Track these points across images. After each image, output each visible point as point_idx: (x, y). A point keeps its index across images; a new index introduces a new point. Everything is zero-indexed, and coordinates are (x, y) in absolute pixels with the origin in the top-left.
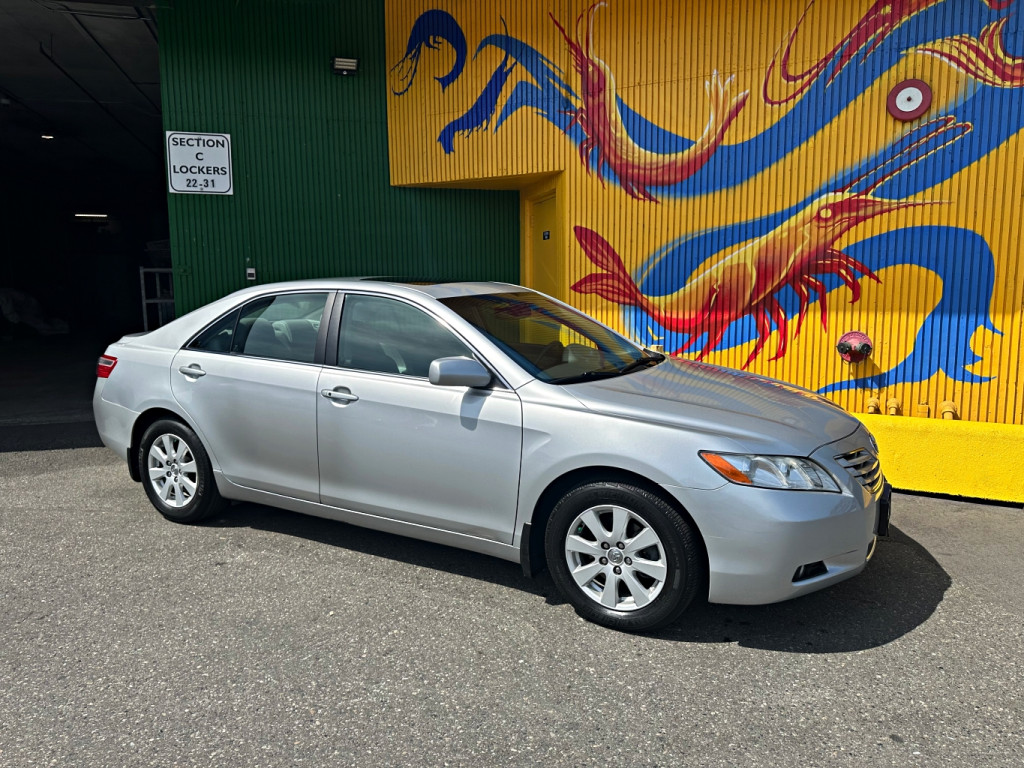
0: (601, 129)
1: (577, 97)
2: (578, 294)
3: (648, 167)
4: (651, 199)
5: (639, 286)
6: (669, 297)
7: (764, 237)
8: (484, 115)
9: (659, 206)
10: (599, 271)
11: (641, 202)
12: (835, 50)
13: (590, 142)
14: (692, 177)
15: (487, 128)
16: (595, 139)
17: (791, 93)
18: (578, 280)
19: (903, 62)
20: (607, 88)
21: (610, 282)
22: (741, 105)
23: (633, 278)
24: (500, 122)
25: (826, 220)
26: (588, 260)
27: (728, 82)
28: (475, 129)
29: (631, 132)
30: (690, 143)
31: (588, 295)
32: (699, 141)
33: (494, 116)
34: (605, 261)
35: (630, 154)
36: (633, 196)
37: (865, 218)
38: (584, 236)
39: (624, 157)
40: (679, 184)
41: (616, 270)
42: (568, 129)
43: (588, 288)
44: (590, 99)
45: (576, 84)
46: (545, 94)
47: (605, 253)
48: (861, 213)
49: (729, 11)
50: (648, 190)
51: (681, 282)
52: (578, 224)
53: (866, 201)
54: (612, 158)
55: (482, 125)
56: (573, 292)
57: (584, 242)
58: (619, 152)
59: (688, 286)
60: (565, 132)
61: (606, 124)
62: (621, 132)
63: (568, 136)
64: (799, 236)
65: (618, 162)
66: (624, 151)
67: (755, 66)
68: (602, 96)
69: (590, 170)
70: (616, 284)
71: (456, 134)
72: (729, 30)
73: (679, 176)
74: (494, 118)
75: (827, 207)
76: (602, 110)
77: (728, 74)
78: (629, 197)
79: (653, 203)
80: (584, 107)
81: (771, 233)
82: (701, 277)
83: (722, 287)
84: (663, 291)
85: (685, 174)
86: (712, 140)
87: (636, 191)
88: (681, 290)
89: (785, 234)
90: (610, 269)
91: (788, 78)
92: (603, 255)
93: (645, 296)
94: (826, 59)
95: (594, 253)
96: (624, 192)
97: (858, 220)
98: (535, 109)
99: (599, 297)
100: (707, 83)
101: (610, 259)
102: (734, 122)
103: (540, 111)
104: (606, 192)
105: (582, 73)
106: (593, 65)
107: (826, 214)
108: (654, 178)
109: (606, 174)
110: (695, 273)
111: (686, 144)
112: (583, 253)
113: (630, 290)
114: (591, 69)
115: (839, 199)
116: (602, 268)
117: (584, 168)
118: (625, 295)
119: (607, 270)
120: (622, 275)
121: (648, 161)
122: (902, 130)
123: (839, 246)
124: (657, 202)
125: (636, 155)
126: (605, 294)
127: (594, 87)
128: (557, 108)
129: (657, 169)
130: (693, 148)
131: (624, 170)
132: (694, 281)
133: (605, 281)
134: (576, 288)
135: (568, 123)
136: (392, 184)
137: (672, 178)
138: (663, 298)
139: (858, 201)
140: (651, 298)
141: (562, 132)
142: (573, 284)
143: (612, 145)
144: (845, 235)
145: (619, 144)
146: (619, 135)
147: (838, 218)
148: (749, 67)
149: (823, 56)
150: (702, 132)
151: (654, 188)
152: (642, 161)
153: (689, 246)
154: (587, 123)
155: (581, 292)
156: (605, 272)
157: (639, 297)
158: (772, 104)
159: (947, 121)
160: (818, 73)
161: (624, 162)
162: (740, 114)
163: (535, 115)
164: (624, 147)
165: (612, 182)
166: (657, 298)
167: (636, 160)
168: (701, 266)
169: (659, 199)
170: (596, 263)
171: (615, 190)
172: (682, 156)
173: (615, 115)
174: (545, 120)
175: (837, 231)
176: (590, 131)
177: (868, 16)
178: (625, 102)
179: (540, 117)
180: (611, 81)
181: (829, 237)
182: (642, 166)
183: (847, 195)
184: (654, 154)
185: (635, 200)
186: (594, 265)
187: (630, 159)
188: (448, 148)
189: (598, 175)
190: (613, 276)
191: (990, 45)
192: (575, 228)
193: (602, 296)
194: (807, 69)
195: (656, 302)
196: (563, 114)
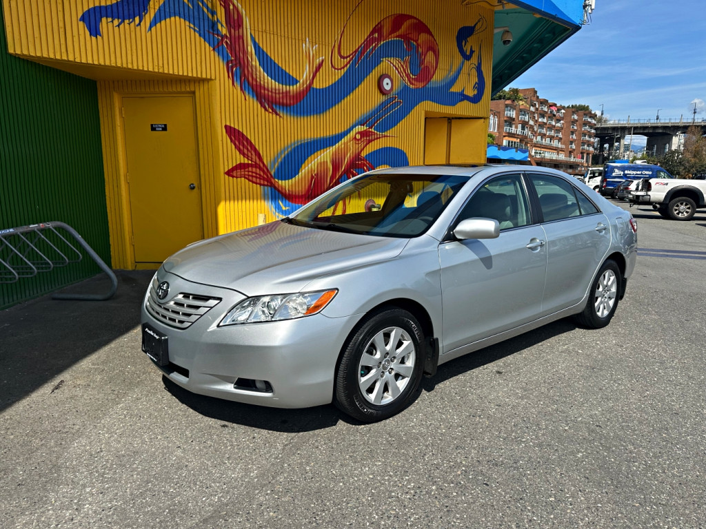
0: (241, 55)
1: (222, 25)
2: (231, 178)
3: (274, 91)
4: (277, 114)
5: (272, 173)
6: (290, 180)
7: (334, 147)
8: (137, 11)
9: (281, 119)
10: (246, 161)
11: (271, 114)
12: (358, 48)
13: (234, 63)
14: (299, 104)
15: (139, 24)
16: (237, 62)
17: (342, 66)
18: (230, 167)
19: (382, 63)
20: (244, 27)
21: (254, 170)
22: (320, 65)
23: (269, 168)
24: (154, 23)
25: (358, 140)
26: (238, 153)
27: (314, 48)
28: (127, 21)
29: (262, 63)
30: (297, 82)
31: (239, 179)
32: (301, 81)
33: (147, 16)
34: (250, 154)
35: (262, 79)
36: (266, 110)
37: (372, 141)
38: (233, 133)
39: (258, 80)
40: (292, 107)
41: (258, 161)
42: (217, 47)
43: (239, 173)
44: (233, 31)
45: (221, 14)
46: (196, 13)
47: (249, 148)
48: (370, 138)
49: (313, 4)
50: (274, 107)
51: (297, 171)
52: (228, 124)
53: (372, 132)
54: (250, 79)
55: (134, 20)
56: (227, 176)
57: (233, 139)
58: (254, 76)
59: (300, 174)
60: (214, 49)
61: (245, 52)
62: (255, 62)
63: (216, 54)
64: (348, 147)
65: (254, 83)
66: (258, 76)
67: (327, 44)
68: (241, 30)
69: (235, 84)
70: (258, 171)
71: (104, 20)
72: (314, 16)
73: (292, 102)
74: (148, 18)
75: (358, 133)
76: (241, 40)
77: (314, 44)
78: (263, 110)
79: (278, 117)
80: (228, 35)
81: (337, 144)
82: (307, 168)
83: (317, 175)
84: (287, 177)
85: (295, 101)
86: (308, 82)
87: (267, 107)
88: (297, 176)
89: (343, 146)
90: (254, 160)
91: (341, 57)
92: (247, 149)
93: (277, 180)
94: (355, 51)
95: (241, 147)
96: (259, 105)
97: (370, 141)
98: (187, 23)
99: (247, 181)
100: (304, 45)
101: (253, 153)
102: (318, 74)
103: (192, 26)
104: (247, 102)
105: (225, 7)
106: (234, 5)
107: (358, 137)
108: (278, 100)
109: (247, 89)
110: (303, 166)
111: (295, 82)
112: (233, 146)
113: (267, 176)
114: (231, 7)
115: (362, 130)
116: (248, 159)
117: (231, 82)
118: (264, 179)
119: (252, 161)
120: (262, 165)
121: (273, 86)
122: (383, 98)
123: (363, 154)
124: (280, 117)
125: (266, 81)
126: (250, 178)
127: (235, 22)
128: (206, 28)
129: (279, 93)
130: (298, 84)
131: (259, 90)
132: (303, 171)
133: (250, 169)
134: (229, 173)
135: (216, 44)
136: (11, 51)
137: (288, 102)
138: (287, 181)
139: (369, 131)
140: (280, 182)
141: (211, 49)
142: (226, 170)
143: (250, 69)
144: (365, 149)
145: (254, 70)
146: (254, 63)
147: (362, 140)
148: (324, 43)
149: (354, 50)
150: (304, 76)
151: (278, 106)
152: (270, 86)
153: (300, 148)
154: (231, 47)
155: (233, 177)
156: (250, 162)
157: (273, 180)
158: (335, 69)
159: (395, 98)
160: (353, 57)
161: (258, 84)
162: (321, 70)
163: (188, 28)
164: (258, 73)
165: (251, 96)
166: (283, 181)
167: (266, 85)
168: (306, 161)
169: (281, 115)
170: (244, 155)
171: (253, 103)
172: (293, 89)
173: (251, 48)
174: (197, 35)
175: (362, 147)
176: (234, 55)
177: (370, 36)
178: (257, 40)
179: (192, 31)
180: (246, 22)
181: (360, 150)
182: (270, 89)
183: (365, 128)
184: (277, 83)
185: (267, 113)
186: (242, 157)
187: (262, 83)
188: (95, 31)
189: (241, 89)
190: (256, 166)
191: (406, 66)
192: (226, 126)
193: (249, 180)
194: (348, 54)
195: (284, 184)
196: (211, 35)
